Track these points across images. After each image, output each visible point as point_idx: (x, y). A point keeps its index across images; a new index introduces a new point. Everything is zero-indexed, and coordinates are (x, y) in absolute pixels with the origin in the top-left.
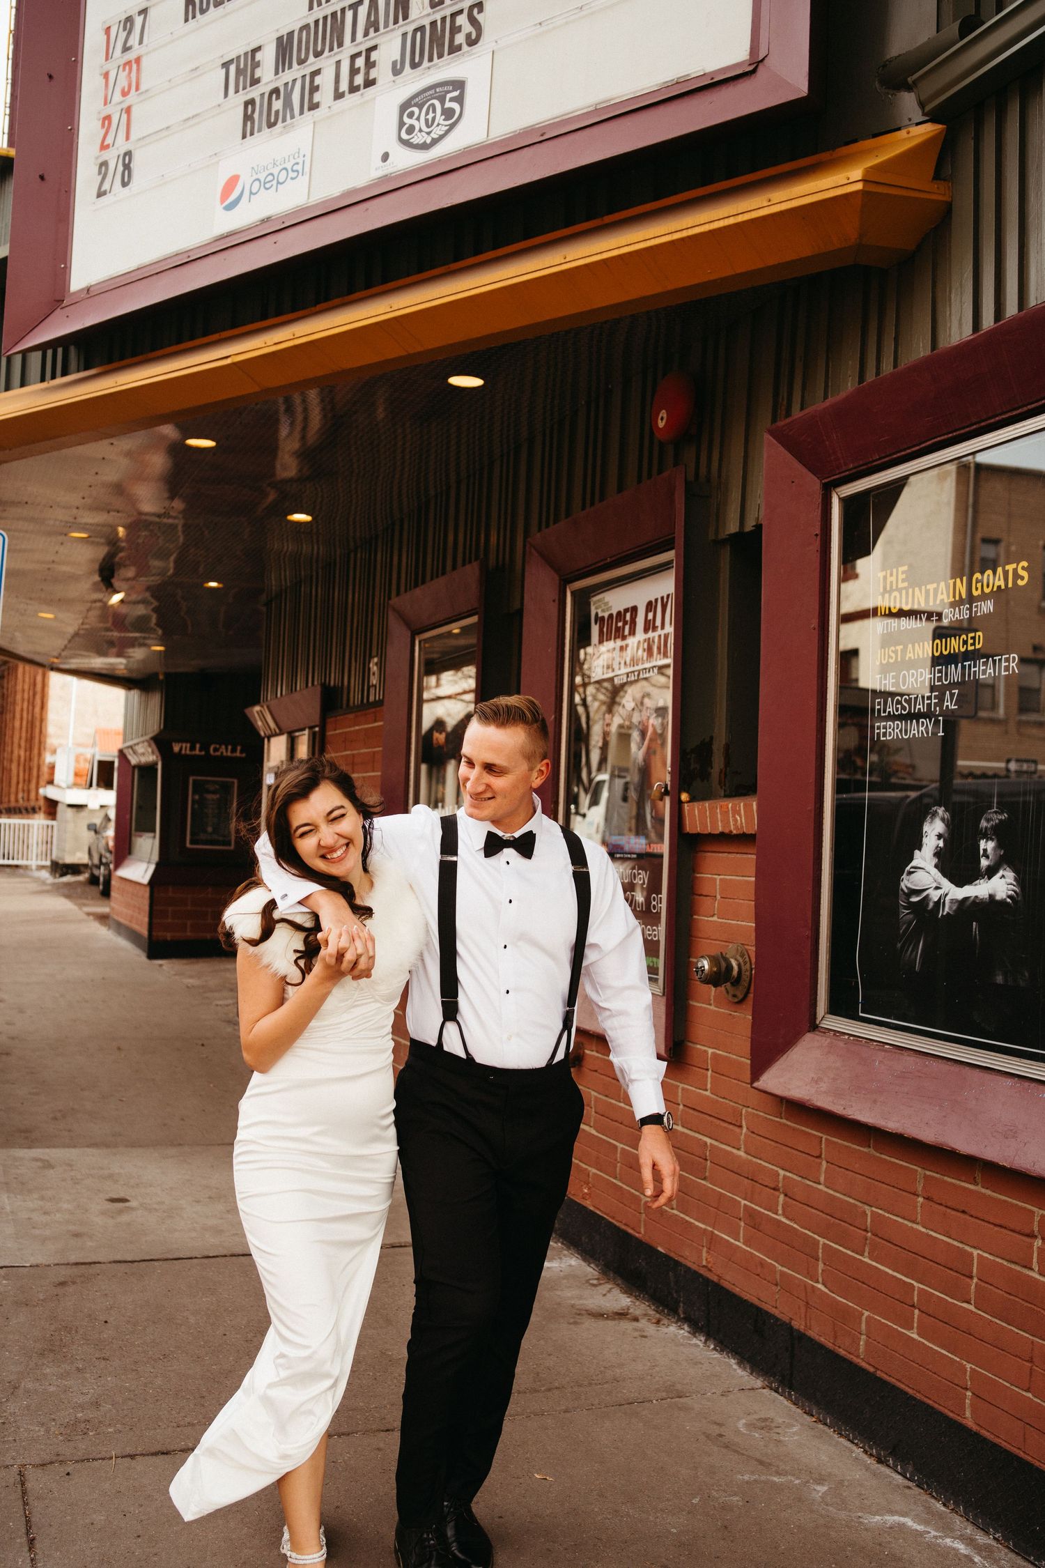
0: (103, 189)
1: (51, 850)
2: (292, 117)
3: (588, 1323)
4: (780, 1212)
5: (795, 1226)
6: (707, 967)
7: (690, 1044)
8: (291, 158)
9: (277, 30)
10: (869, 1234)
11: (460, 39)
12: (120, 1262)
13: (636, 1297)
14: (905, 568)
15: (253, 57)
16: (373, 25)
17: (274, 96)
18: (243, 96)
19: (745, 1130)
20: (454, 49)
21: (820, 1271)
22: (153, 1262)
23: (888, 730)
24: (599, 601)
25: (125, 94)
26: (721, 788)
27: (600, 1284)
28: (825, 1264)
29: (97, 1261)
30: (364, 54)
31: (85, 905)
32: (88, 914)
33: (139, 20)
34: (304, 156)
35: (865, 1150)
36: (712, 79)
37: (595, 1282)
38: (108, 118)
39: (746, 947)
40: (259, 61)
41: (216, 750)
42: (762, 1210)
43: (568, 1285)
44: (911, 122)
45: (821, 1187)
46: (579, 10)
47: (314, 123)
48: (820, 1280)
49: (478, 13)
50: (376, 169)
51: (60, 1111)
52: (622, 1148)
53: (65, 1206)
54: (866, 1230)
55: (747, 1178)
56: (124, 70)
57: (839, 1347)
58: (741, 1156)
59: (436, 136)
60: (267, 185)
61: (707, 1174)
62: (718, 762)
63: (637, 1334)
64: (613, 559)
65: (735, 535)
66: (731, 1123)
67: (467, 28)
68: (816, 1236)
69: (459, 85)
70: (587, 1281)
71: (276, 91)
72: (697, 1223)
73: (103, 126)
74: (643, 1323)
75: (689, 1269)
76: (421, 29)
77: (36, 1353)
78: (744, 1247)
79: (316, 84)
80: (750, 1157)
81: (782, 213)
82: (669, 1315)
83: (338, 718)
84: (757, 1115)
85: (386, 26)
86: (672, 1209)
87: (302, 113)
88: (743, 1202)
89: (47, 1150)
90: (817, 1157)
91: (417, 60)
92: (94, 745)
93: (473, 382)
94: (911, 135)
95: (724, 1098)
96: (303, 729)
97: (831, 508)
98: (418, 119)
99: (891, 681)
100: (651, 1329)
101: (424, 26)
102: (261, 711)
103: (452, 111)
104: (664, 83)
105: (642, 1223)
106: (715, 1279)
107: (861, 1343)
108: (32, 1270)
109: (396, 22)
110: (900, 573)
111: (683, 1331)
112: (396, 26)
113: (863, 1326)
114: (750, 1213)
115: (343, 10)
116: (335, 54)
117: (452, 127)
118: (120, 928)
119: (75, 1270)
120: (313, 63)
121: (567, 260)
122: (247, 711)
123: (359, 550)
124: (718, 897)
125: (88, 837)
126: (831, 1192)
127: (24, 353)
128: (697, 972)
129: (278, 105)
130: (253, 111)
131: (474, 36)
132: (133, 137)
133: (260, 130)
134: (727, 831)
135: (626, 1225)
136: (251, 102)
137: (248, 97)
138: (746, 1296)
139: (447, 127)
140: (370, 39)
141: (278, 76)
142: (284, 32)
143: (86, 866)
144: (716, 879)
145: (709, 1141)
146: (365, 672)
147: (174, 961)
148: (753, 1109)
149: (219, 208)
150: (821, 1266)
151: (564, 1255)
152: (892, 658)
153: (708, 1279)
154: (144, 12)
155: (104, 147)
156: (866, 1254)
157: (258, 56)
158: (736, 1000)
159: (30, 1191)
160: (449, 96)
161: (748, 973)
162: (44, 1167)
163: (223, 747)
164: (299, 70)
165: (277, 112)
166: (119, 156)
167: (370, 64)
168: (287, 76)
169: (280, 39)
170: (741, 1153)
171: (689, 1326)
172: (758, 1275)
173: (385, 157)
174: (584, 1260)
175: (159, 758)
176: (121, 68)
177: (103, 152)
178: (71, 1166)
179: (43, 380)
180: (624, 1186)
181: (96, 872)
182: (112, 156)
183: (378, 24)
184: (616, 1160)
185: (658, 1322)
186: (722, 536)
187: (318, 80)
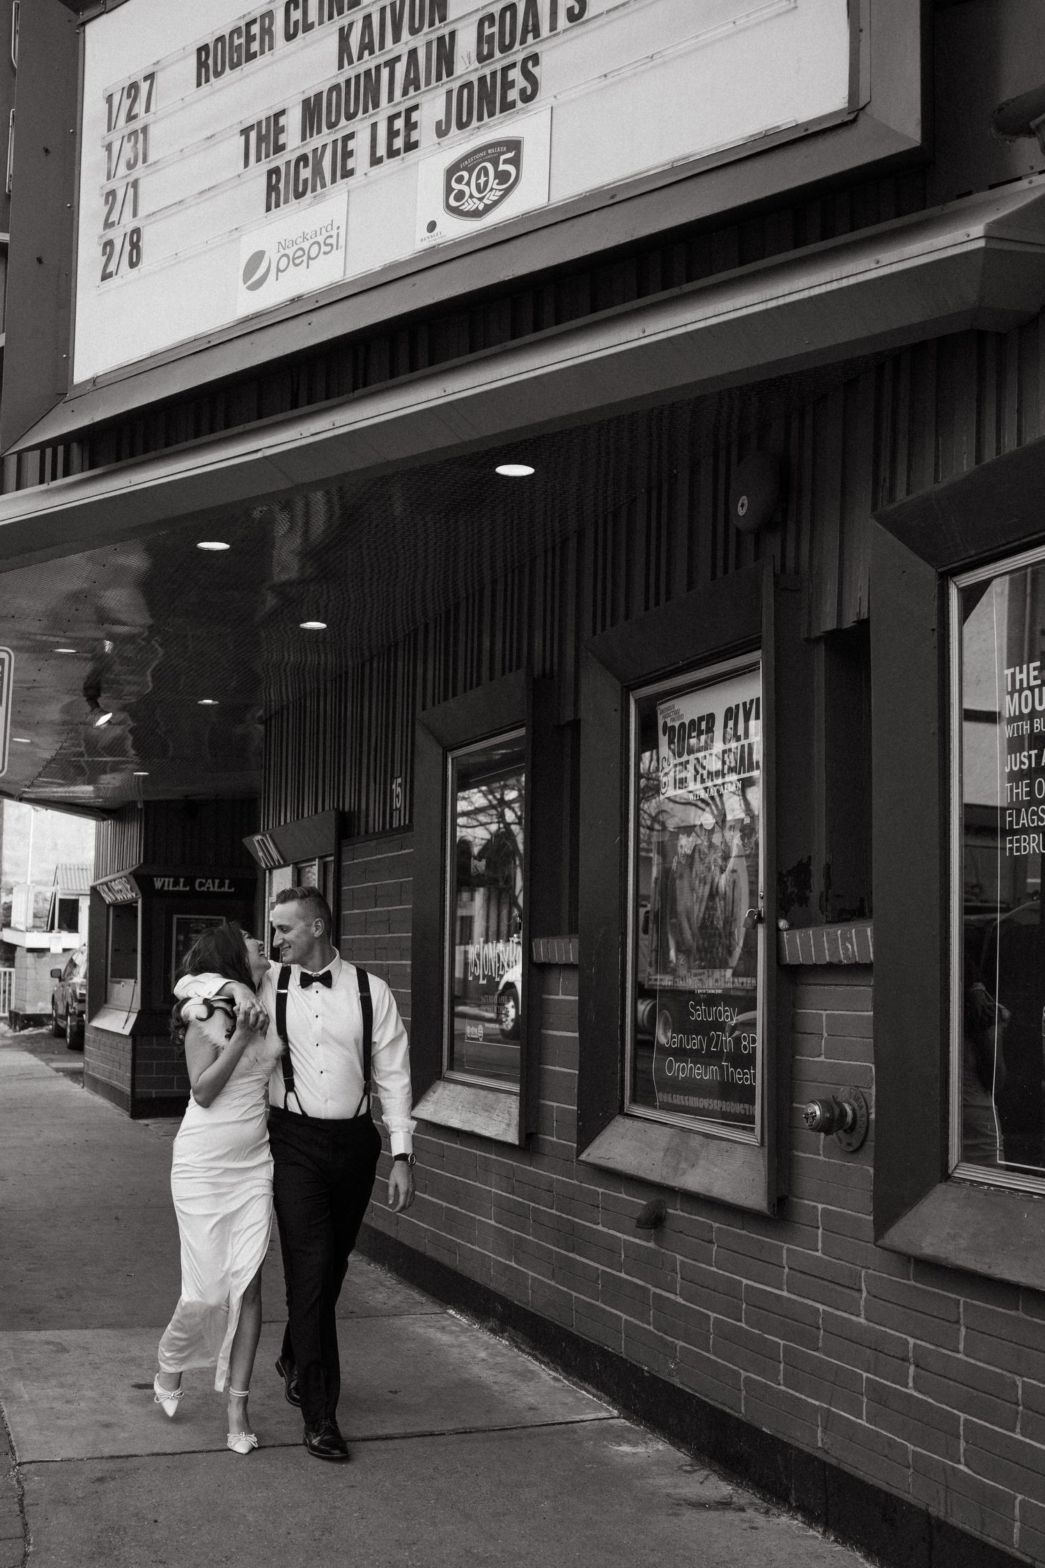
0: (108, 271)
1: (9, 1000)
2: (323, 186)
3: (689, 1514)
4: (911, 1384)
5: (930, 1400)
6: (818, 1113)
7: (795, 1200)
8: (324, 230)
9: (303, 92)
10: (1021, 1408)
11: (513, 95)
12: (158, 1454)
13: (737, 1484)
14: (1038, 664)
15: (276, 122)
16: (412, 82)
17: (302, 163)
18: (265, 166)
19: (864, 1294)
20: (507, 106)
21: (962, 1451)
22: (195, 1455)
23: (1023, 844)
24: (667, 709)
25: (130, 166)
26: (822, 913)
27: (695, 1471)
28: (967, 1442)
29: (133, 1453)
30: (403, 115)
31: (52, 1060)
32: (57, 1070)
33: (144, 87)
34: (338, 228)
35: (1012, 1313)
36: (806, 130)
37: (688, 1468)
38: (112, 193)
39: (861, 1089)
40: (283, 126)
41: (201, 885)
42: (889, 1384)
43: (659, 1472)
44: (1034, 171)
45: (960, 1356)
46: (649, 60)
47: (349, 191)
48: (962, 1460)
49: (533, 66)
50: (422, 240)
51: (64, 1289)
52: (715, 1318)
53: (89, 1394)
54: (1017, 1404)
55: (870, 1348)
56: (129, 140)
57: (989, 1536)
58: (861, 1323)
59: (489, 202)
60: (297, 261)
61: (820, 1345)
62: (818, 884)
63: (745, 1525)
64: (686, 662)
65: (832, 632)
66: (848, 1287)
67: (521, 82)
68: (955, 1411)
69: (515, 145)
70: (680, 1468)
71: (304, 158)
72: (810, 1400)
73: (107, 202)
74: (750, 1513)
75: (801, 1451)
76: (469, 85)
77: (85, 1556)
78: (868, 1425)
79: (349, 149)
80: (872, 1324)
81: (892, 275)
82: (778, 1504)
83: (357, 845)
84: (880, 1276)
85: (428, 83)
86: (779, 1384)
87: (334, 181)
88: (865, 1375)
89: (57, 1332)
90: (954, 1323)
91: (464, 119)
92: (55, 882)
93: (524, 470)
94: (1033, 185)
95: (839, 1259)
96: (314, 859)
97: (948, 599)
98: (468, 184)
99: (1024, 789)
100: (761, 1520)
101: (471, 83)
102: (262, 840)
103: (508, 174)
104: (751, 136)
105: (743, 1402)
106: (834, 1462)
107: (1015, 1531)
108: (65, 1465)
109: (439, 78)
110: (1031, 669)
111: (796, 1522)
112: (440, 83)
113: (1017, 1511)
114: (874, 1387)
115: (378, 68)
116: (370, 116)
117: (507, 192)
118: (96, 1085)
119: (111, 1465)
120: (345, 127)
121: (646, 334)
122: (246, 841)
123: (376, 659)
124: (825, 1035)
125: (51, 984)
126: (973, 1361)
127: (20, 454)
128: (807, 1119)
129: (306, 173)
130: (278, 181)
131: (529, 92)
132: (141, 213)
133: (286, 201)
134: (835, 961)
135: (721, 1403)
136: (276, 171)
137: (273, 165)
138: (871, 1481)
139: (501, 193)
140: (409, 99)
141: (305, 142)
142: (311, 93)
143: (49, 1016)
144: (821, 1014)
145: (821, 1307)
146: (387, 795)
147: (160, 1120)
148: (874, 1270)
149: (242, 287)
150: (963, 1444)
151: (650, 1440)
152: (1024, 764)
153: (825, 1463)
154: (150, 77)
155: (108, 225)
156: (1018, 1430)
157: (282, 121)
158: (851, 1149)
159: (46, 1378)
160: (502, 158)
161: (864, 1119)
162: (57, 1351)
163: (210, 881)
164: (329, 134)
165: (306, 181)
166: (125, 235)
167: (411, 126)
168: (316, 142)
169: (306, 102)
170: (863, 1321)
171: (803, 1516)
172: (886, 1456)
173: (432, 226)
174: (673, 1444)
175: (140, 896)
176: (126, 139)
177: (107, 230)
178: (87, 1349)
179: (42, 482)
180: (719, 1360)
181: (62, 1024)
182: (117, 235)
183: (419, 81)
184: (709, 1331)
185: (767, 1512)
186: (817, 633)
187: (351, 145)
